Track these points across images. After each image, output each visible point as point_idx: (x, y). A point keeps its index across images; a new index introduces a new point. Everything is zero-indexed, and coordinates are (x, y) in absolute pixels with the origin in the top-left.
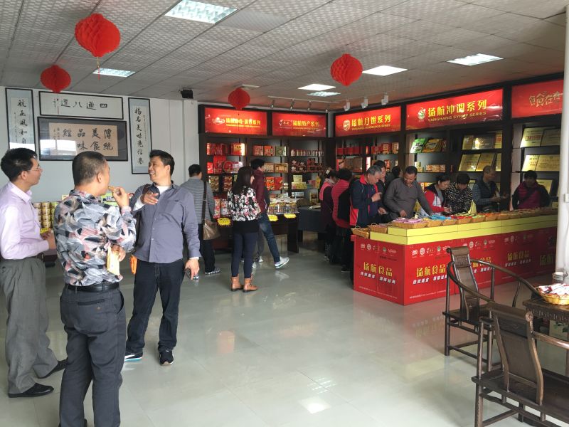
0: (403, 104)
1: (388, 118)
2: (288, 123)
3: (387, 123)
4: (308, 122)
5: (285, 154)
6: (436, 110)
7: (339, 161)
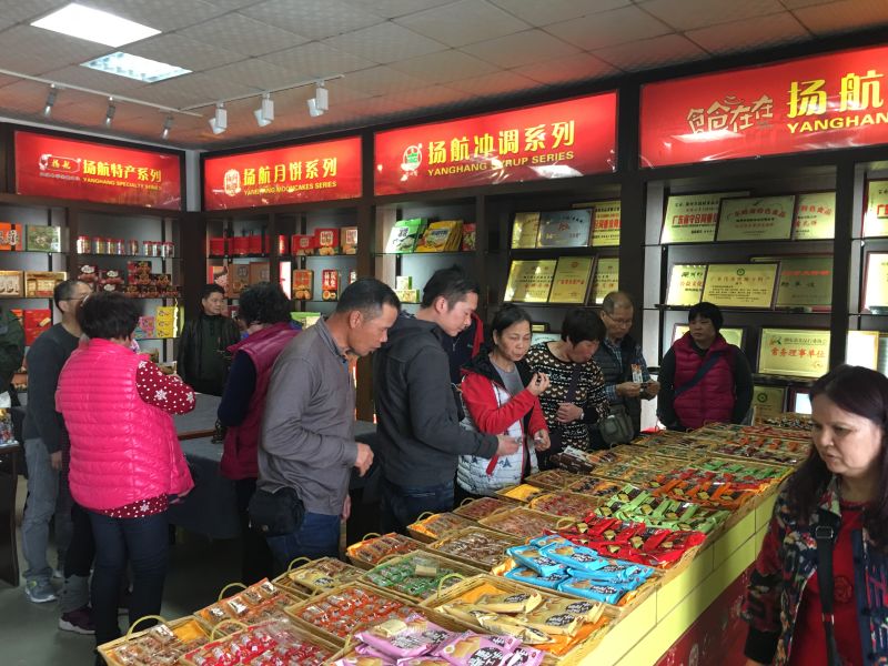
0: (368, 132)
1: (331, 165)
2: (66, 165)
3: (329, 178)
4: (130, 169)
5: (57, 247)
6: (448, 147)
7: (216, 270)
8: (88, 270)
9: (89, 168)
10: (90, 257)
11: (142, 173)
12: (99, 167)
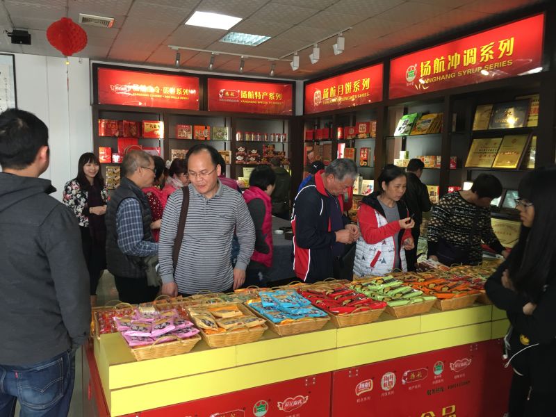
0: (385, 59)
1: (366, 83)
2: (232, 94)
3: (365, 91)
4: (265, 94)
5: (227, 138)
6: (432, 64)
7: (309, 149)
8: (241, 149)
9: (244, 95)
10: (243, 142)
11: (271, 96)
12: (249, 94)
